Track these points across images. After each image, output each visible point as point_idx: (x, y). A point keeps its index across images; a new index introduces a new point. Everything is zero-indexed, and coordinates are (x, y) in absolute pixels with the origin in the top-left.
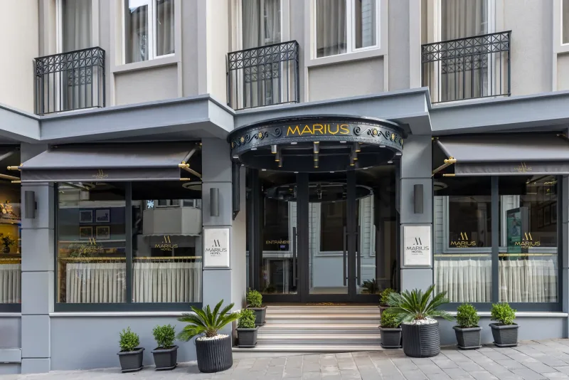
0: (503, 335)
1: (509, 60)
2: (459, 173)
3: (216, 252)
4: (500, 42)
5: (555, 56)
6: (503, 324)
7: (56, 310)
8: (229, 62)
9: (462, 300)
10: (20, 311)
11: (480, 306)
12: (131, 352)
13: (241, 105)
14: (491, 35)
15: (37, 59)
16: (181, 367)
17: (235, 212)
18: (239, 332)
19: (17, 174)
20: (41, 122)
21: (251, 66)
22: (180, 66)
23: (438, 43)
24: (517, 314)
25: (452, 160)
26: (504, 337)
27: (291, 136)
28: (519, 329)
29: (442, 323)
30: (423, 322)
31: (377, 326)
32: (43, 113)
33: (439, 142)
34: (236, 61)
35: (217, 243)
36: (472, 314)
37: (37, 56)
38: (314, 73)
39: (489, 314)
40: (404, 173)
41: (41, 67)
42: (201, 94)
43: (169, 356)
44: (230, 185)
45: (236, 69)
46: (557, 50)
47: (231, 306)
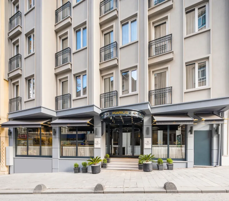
0: (169, 167)
1: (171, 95)
2: (157, 124)
3: (97, 144)
4: (169, 90)
5: (184, 93)
6: (169, 164)
7: (60, 158)
8: (101, 96)
9: (159, 158)
10: (52, 157)
11: (164, 159)
12: (77, 168)
13: (103, 107)
14: (167, 88)
15: (56, 97)
16: (88, 172)
17: (102, 134)
18: (103, 164)
19: (50, 124)
20: (56, 112)
21: (106, 97)
22: (88, 98)
23: (153, 90)
24: (173, 161)
25: (155, 121)
26: (170, 167)
27: (113, 114)
28: (174, 165)
29: (153, 163)
30: (148, 163)
31: (138, 164)
32: (57, 110)
33: (153, 116)
34: (102, 96)
35: (97, 142)
36: (161, 161)
37: (56, 96)
38: (121, 99)
39: (166, 161)
40: (144, 124)
41: (57, 99)
42: (92, 104)
43: (85, 169)
44: (101, 128)
45: (102, 98)
46: (184, 91)
47: (100, 158)
